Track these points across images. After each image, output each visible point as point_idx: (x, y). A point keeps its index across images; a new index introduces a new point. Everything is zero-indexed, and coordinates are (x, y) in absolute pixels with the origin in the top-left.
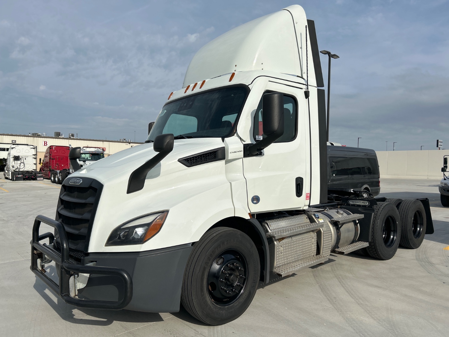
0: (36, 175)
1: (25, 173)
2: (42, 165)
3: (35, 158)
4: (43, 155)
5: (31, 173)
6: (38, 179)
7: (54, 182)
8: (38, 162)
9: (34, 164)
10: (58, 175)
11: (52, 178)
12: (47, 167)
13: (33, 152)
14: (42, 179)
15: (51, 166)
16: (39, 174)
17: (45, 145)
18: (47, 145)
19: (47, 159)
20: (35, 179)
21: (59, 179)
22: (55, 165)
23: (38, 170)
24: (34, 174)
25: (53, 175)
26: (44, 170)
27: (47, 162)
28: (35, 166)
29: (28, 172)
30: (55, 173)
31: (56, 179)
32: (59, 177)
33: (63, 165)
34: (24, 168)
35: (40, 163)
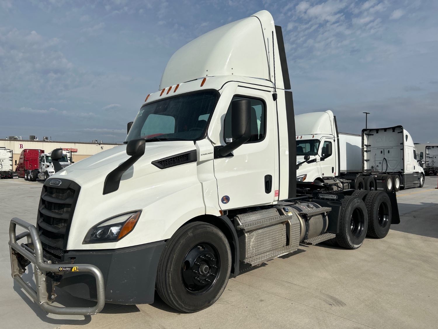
0: (12, 175)
1: (3, 173)
2: (18, 166)
3: (11, 160)
4: (19, 156)
5: (8, 173)
6: (14, 178)
7: (27, 179)
8: (14, 163)
9: (10, 165)
10: (30, 173)
11: (26, 177)
12: (22, 167)
13: (10, 155)
14: (18, 177)
15: (25, 167)
16: (15, 173)
17: (20, 148)
18: (23, 147)
19: (22, 161)
20: (11, 178)
21: (31, 177)
22: (29, 166)
23: (14, 170)
24: (10, 173)
25: (26, 174)
26: (19, 170)
27: (22, 163)
28: (11, 167)
29: (5, 172)
30: (28, 173)
31: (29, 177)
32: (31, 175)
33: (36, 166)
34: (1, 169)
35: (16, 164)
